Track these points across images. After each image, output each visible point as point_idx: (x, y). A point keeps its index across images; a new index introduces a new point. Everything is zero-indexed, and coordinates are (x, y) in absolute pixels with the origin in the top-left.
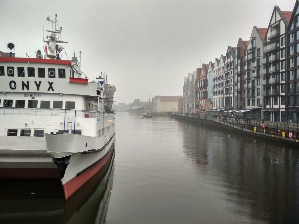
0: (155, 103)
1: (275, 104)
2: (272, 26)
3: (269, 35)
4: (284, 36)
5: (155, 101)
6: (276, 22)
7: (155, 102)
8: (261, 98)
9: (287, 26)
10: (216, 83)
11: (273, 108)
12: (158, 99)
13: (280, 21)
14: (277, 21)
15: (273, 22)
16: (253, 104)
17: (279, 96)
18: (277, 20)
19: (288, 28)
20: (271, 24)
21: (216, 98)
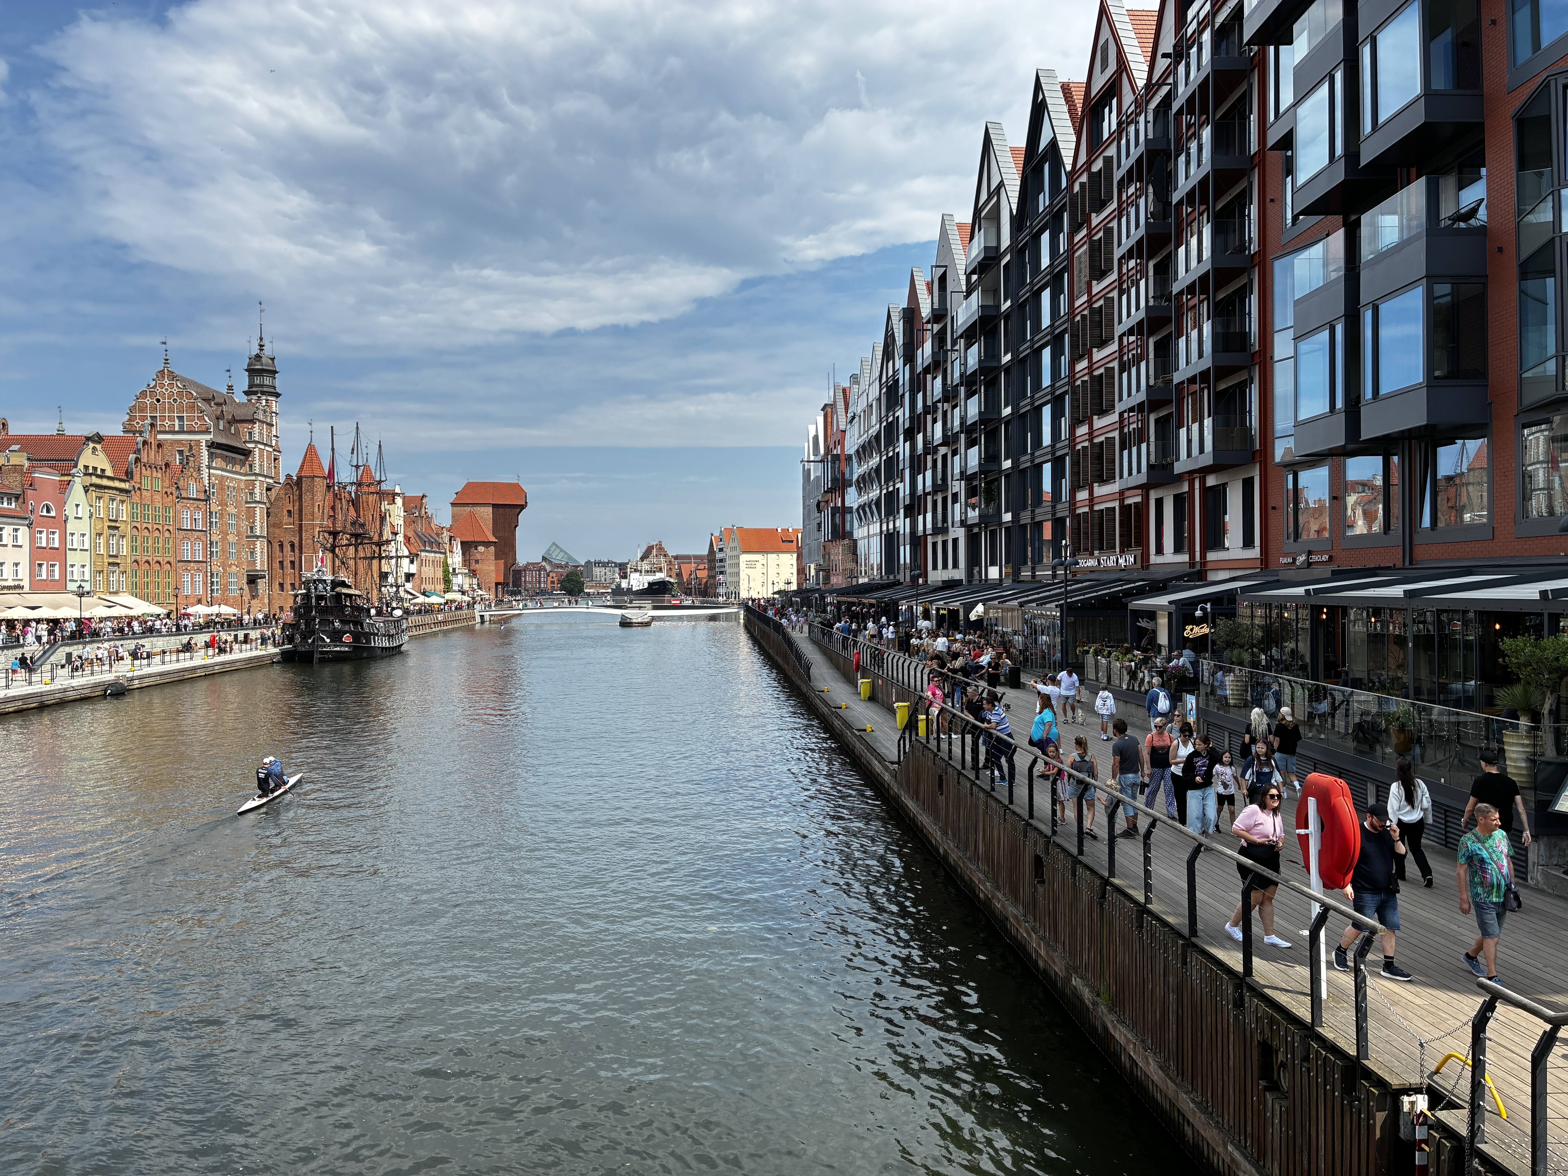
0: (721, 561)
1: (992, 565)
2: (983, 214)
4: (1009, 257)
5: (721, 550)
6: (990, 196)
7: (719, 556)
8: (960, 533)
9: (1014, 212)
10: (864, 468)
11: (987, 579)
13: (998, 190)
14: (992, 189)
15: (984, 196)
16: (945, 566)
17: (1000, 524)
18: (994, 186)
19: (1018, 222)
20: (979, 206)
21: (864, 538)
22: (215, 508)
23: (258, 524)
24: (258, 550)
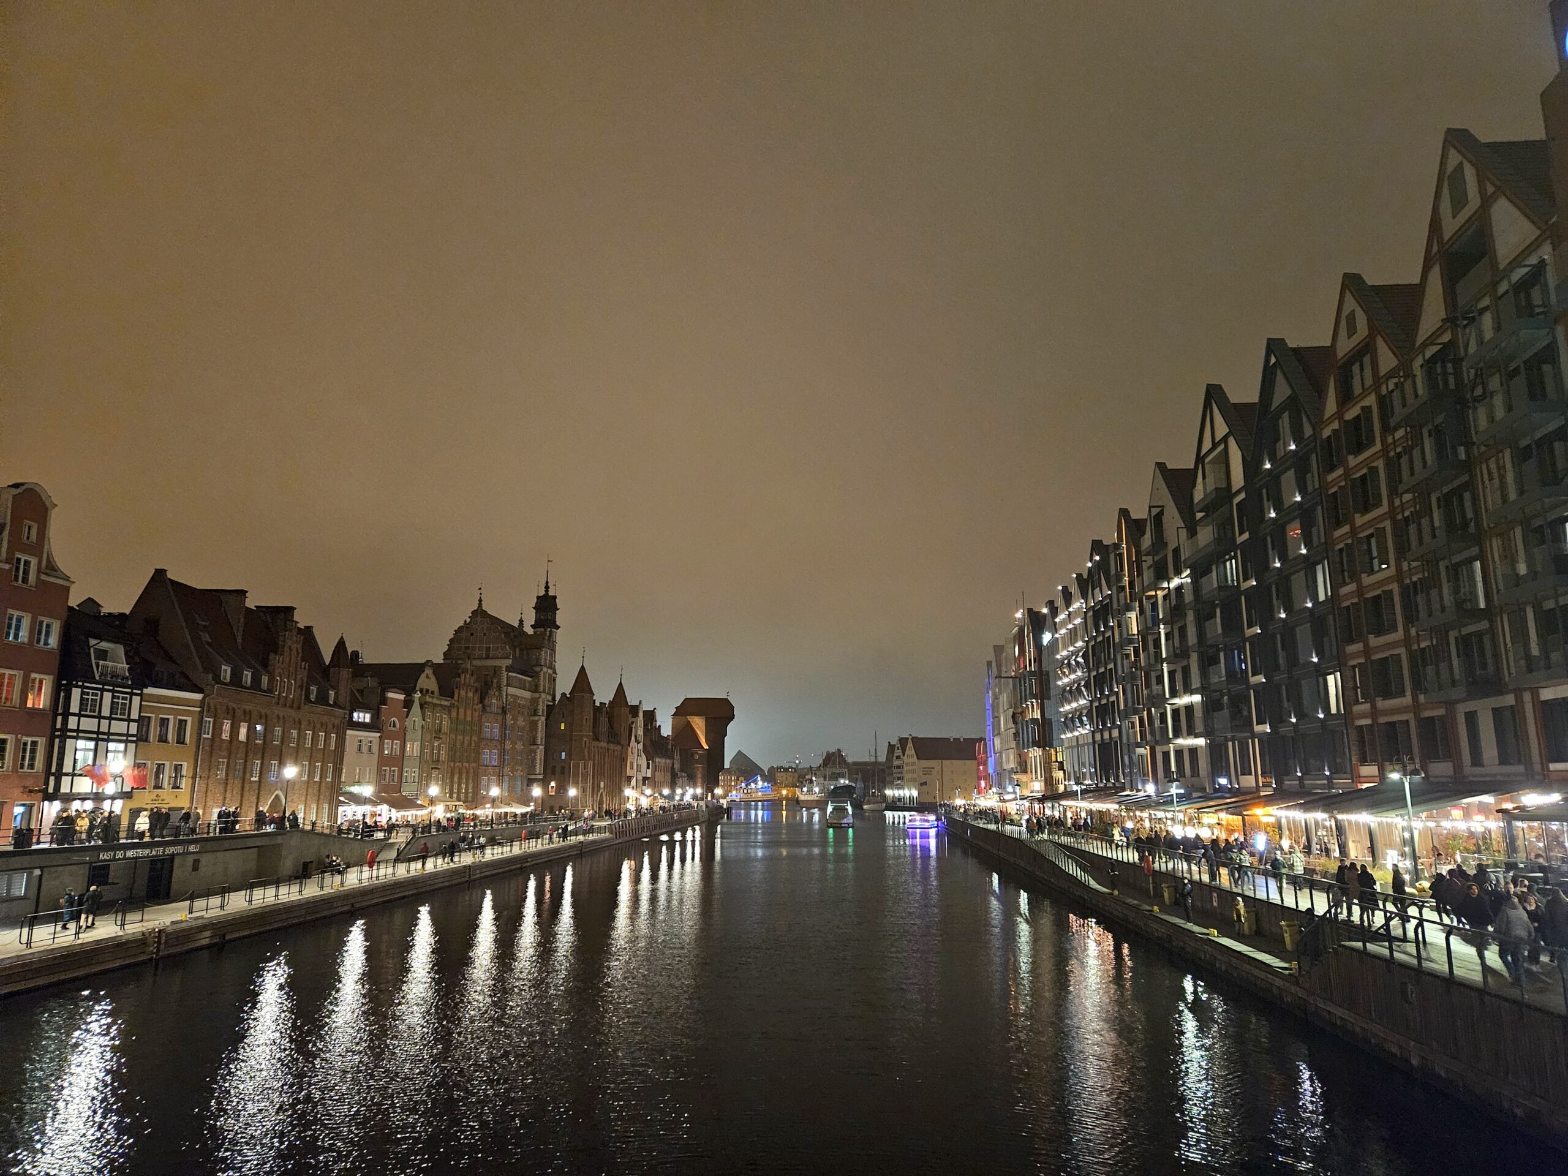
0: (898, 767)
2: (1207, 460)
3: (1198, 494)
4: (1243, 496)
5: (898, 757)
6: (1215, 445)
7: (896, 763)
9: (1249, 458)
12: (907, 753)
13: (1225, 439)
14: (1218, 439)
15: (1207, 445)
17: (1253, 736)
18: (1219, 436)
19: (1251, 467)
20: (1202, 454)
21: (1072, 747)
22: (510, 722)
23: (539, 735)
24: (538, 758)
